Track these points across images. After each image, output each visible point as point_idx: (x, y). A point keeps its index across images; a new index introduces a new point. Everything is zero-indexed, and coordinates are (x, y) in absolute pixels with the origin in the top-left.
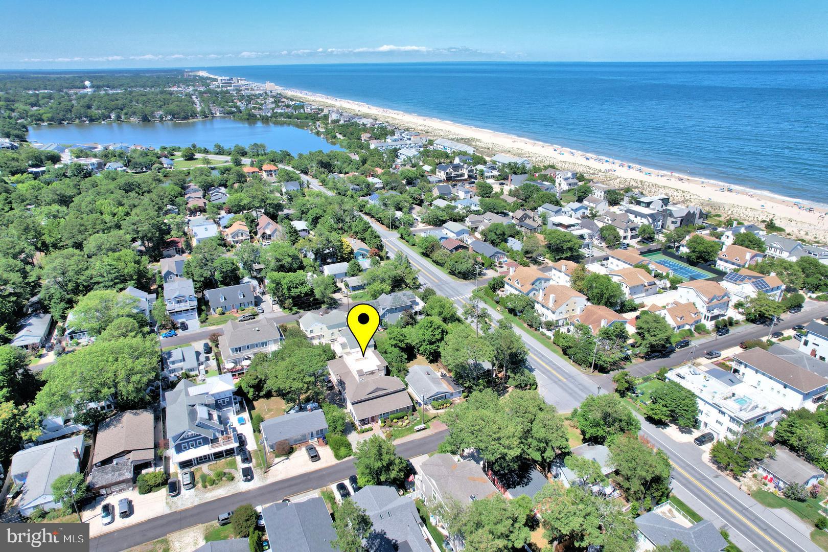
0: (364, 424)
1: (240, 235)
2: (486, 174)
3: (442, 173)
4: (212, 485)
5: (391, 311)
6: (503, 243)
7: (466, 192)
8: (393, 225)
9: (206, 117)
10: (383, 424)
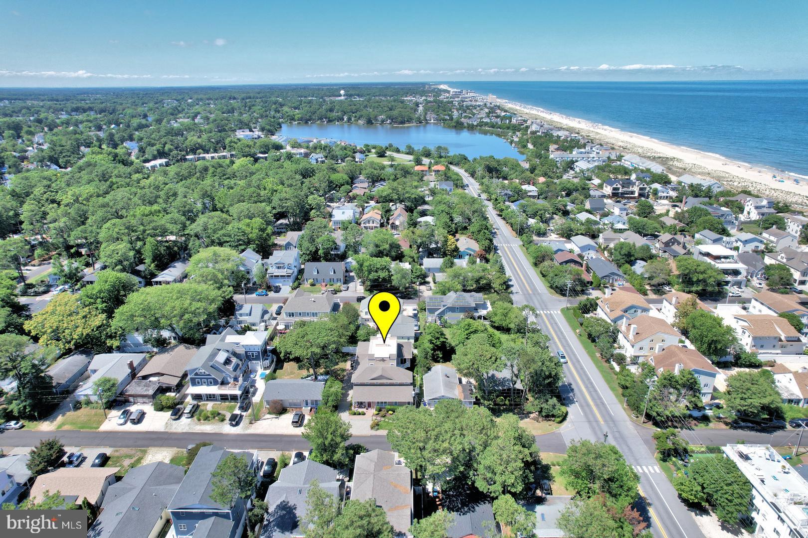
0: (360, 407)
1: (371, 222)
2: (660, 194)
3: (609, 187)
4: (205, 420)
5: (452, 309)
6: (627, 266)
7: (621, 209)
8: (521, 231)
9: (420, 123)
10: (377, 412)
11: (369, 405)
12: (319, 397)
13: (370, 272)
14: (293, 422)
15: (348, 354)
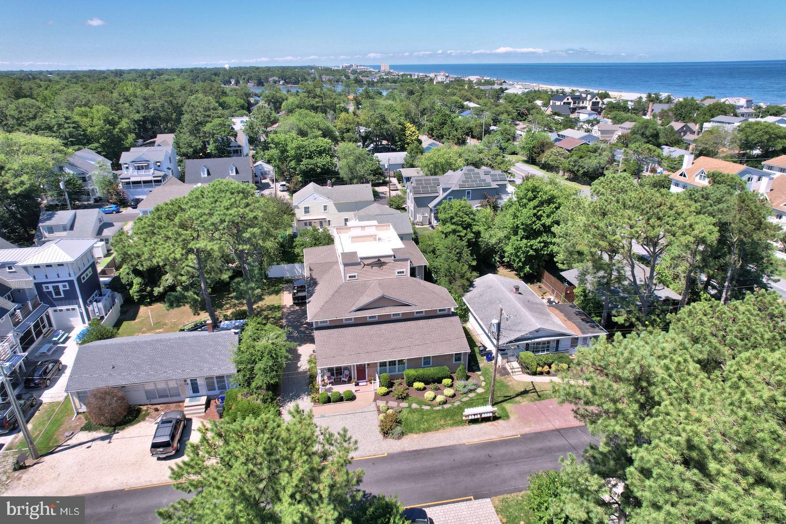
0: (337, 381)
3: (558, 103)
5: (459, 194)
10: (384, 390)
11: (362, 373)
12: (230, 368)
13: (298, 159)
14: (155, 446)
15: (280, 280)
